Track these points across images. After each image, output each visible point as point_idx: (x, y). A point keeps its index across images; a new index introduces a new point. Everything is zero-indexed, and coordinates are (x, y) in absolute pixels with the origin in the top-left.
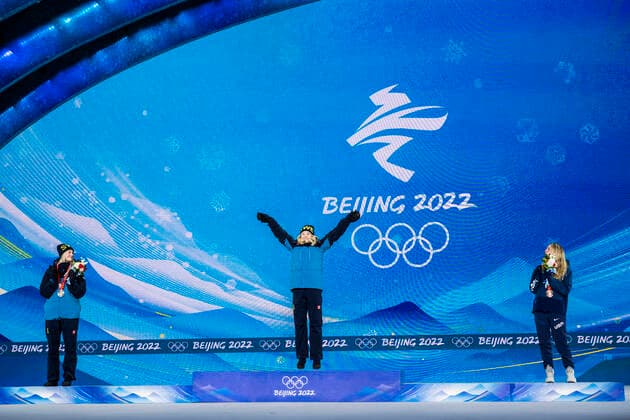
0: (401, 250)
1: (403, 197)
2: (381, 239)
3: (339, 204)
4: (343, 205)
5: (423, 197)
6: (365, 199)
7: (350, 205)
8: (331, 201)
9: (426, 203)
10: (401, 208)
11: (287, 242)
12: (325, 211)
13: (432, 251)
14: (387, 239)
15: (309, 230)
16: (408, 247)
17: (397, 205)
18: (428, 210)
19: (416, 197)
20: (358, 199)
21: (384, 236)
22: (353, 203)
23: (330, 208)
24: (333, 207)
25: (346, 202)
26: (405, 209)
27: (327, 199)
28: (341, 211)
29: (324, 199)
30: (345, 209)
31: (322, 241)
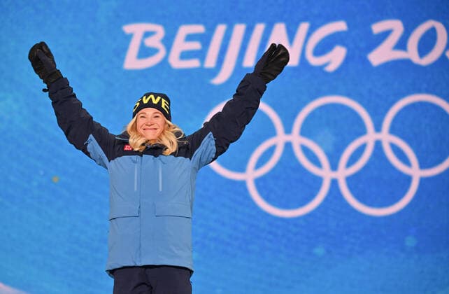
0: (334, 167)
1: (340, 26)
2: (280, 139)
3: (168, 42)
4: (180, 45)
5: (396, 27)
6: (239, 29)
7: (196, 46)
8: (148, 34)
9: (401, 45)
10: (336, 57)
11: (93, 144)
12: (132, 62)
13: (416, 173)
14: (297, 139)
15: (158, 107)
16: (353, 160)
17: (324, 47)
18: (407, 62)
19: (377, 28)
20: (221, 29)
21: (288, 130)
22: (205, 40)
23: (145, 52)
24: (153, 51)
25: (190, 38)
26: (348, 59)
27: (136, 30)
28: (176, 63)
29: (128, 29)
30: (185, 55)
31: (197, 139)
